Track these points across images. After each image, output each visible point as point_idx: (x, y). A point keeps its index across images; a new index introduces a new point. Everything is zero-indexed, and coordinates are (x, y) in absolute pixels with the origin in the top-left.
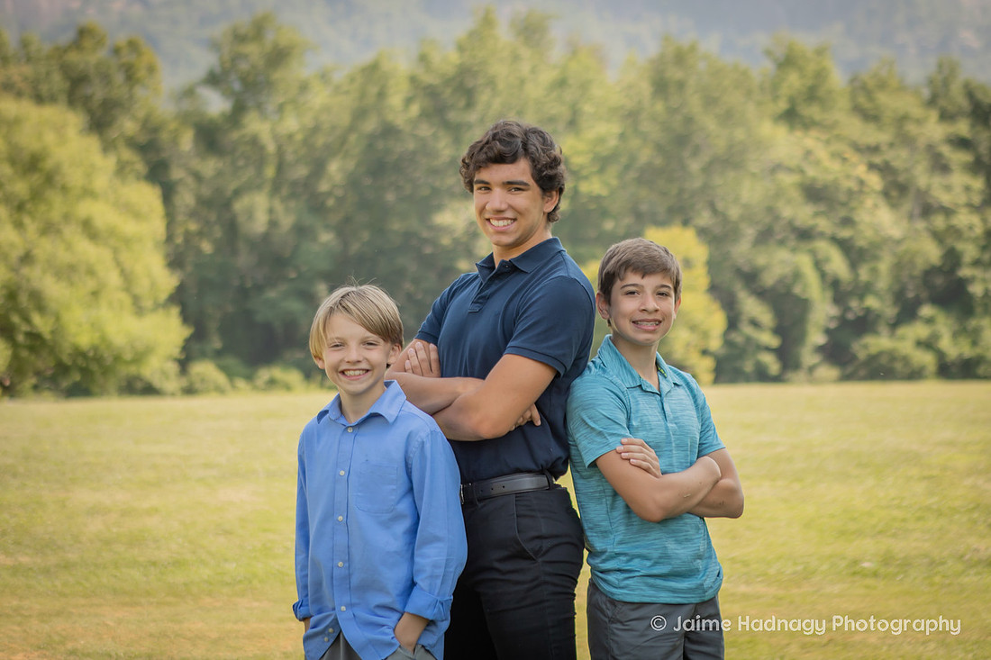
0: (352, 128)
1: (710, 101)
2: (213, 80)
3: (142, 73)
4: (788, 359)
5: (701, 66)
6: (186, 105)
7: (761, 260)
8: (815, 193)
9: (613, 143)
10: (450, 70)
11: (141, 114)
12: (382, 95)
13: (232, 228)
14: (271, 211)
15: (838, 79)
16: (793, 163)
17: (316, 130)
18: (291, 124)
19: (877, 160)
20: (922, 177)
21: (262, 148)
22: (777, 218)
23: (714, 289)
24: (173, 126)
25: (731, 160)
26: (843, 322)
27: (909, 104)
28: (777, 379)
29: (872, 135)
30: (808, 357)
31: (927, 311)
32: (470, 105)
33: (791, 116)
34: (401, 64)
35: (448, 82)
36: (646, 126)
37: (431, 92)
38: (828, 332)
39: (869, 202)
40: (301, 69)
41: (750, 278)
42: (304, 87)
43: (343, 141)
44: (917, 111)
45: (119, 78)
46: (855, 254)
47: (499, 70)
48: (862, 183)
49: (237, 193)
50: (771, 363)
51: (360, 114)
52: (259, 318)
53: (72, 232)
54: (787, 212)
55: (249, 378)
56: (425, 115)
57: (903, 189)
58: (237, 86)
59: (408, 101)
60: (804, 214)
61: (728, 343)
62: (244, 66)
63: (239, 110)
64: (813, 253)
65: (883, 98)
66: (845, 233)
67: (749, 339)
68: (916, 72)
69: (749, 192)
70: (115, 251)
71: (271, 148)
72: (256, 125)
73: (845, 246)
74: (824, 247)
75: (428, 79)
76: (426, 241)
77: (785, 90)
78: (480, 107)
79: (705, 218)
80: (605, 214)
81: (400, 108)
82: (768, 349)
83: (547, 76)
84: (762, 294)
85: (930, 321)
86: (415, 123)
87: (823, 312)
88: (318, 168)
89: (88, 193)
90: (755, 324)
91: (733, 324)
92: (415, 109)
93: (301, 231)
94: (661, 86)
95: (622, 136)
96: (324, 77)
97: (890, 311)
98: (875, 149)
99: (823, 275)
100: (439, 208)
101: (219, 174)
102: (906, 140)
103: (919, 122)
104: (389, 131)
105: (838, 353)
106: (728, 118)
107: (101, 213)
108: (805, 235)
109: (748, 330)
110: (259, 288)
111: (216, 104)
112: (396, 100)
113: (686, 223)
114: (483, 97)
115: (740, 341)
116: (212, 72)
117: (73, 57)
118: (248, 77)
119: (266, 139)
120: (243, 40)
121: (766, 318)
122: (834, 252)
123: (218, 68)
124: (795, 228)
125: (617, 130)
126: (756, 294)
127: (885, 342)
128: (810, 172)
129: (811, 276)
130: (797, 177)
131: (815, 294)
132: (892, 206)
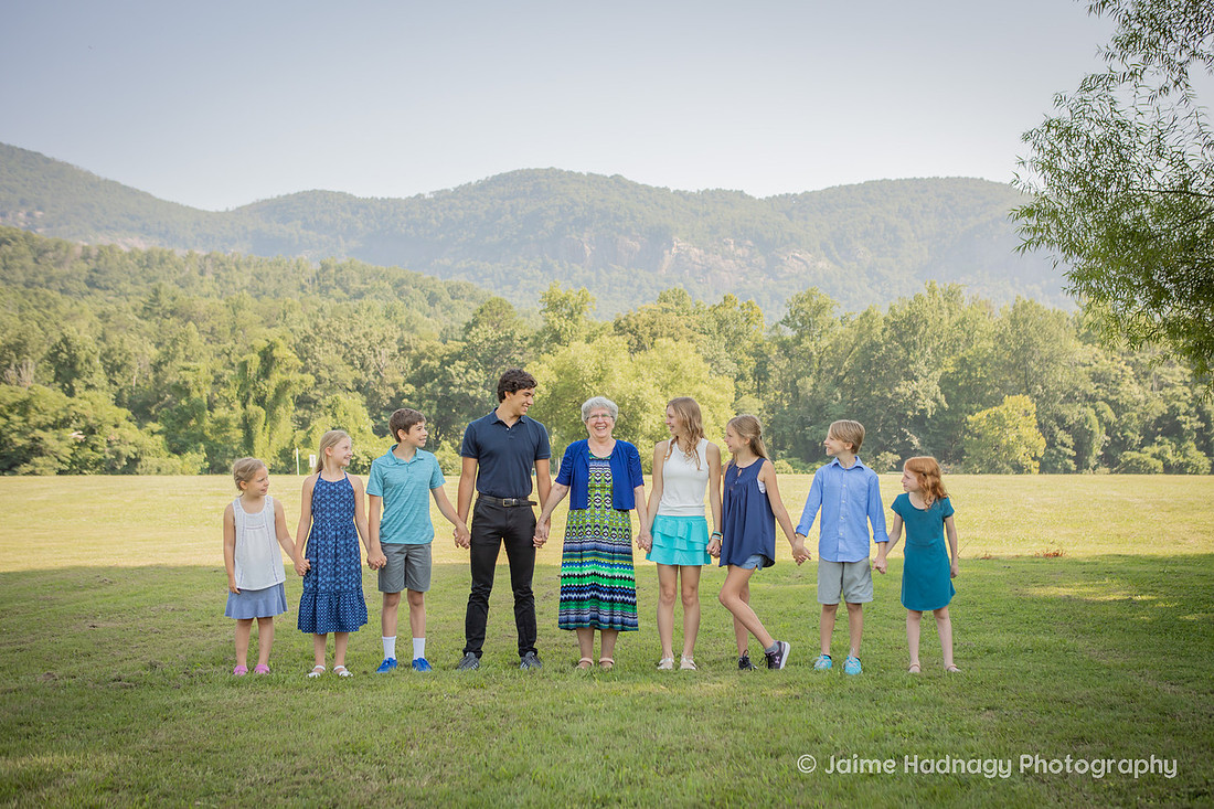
0: (856, 344)
1: (1040, 329)
2: (786, 322)
3: (753, 318)
4: (1081, 464)
5: (1036, 310)
6: (775, 334)
7: (1067, 412)
8: (1097, 378)
9: (990, 350)
10: (905, 315)
11: (753, 338)
12: (870, 328)
13: (796, 394)
14: (814, 385)
16: (1086, 361)
17: (837, 345)
18: (825, 343)
20: (1159, 369)
21: (811, 355)
22: (1077, 389)
23: (1041, 426)
24: (768, 343)
25: (1050, 359)
26: (1113, 444)
28: (1077, 472)
30: (1092, 462)
31: (1159, 438)
32: (915, 333)
33: (1086, 337)
34: (883, 312)
35: (903, 321)
36: (1007, 342)
37: (895, 326)
38: (1104, 448)
39: (1127, 381)
41: (1061, 420)
42: (832, 324)
43: (852, 349)
45: (742, 320)
46: (1118, 408)
47: (928, 314)
48: (1123, 371)
49: (798, 377)
50: (1074, 467)
51: (860, 337)
52: (808, 438)
54: (1081, 387)
55: (804, 468)
56: (892, 337)
57: (1146, 375)
58: (799, 324)
59: (885, 330)
60: (1091, 388)
61: (1048, 454)
62: (802, 314)
63: (802, 336)
64: (1094, 407)
66: (1114, 398)
67: (1059, 452)
69: (1061, 376)
71: (815, 354)
72: (806, 343)
73: (1115, 406)
74: (1100, 404)
75: (892, 319)
76: (891, 401)
78: (920, 333)
79: (1038, 390)
80: (983, 387)
81: (878, 334)
82: (1069, 457)
83: (955, 319)
84: (1068, 429)
85: (1161, 444)
87: (1101, 438)
88: (838, 363)
90: (1064, 445)
91: (1051, 444)
92: (887, 334)
93: (829, 393)
94: (1014, 322)
95: (995, 349)
96: (844, 320)
97: (1138, 439)
98: (1132, 355)
99: (1101, 420)
100: (899, 385)
101: (789, 366)
104: (875, 346)
105: (1110, 460)
106: (1051, 338)
108: (1092, 399)
109: (1059, 447)
111: (789, 334)
112: (878, 331)
113: (1028, 391)
114: (922, 328)
115: (1055, 453)
116: (786, 316)
117: (720, 311)
118: (805, 319)
119: (812, 349)
120: (802, 301)
121: (1069, 441)
122: (1107, 407)
123: (789, 316)
124: (1087, 395)
125: (992, 344)
126: (1064, 429)
127: (1135, 455)
128: (1095, 365)
129: (1094, 420)
130: (1088, 368)
131: (1096, 429)
132: (1140, 383)
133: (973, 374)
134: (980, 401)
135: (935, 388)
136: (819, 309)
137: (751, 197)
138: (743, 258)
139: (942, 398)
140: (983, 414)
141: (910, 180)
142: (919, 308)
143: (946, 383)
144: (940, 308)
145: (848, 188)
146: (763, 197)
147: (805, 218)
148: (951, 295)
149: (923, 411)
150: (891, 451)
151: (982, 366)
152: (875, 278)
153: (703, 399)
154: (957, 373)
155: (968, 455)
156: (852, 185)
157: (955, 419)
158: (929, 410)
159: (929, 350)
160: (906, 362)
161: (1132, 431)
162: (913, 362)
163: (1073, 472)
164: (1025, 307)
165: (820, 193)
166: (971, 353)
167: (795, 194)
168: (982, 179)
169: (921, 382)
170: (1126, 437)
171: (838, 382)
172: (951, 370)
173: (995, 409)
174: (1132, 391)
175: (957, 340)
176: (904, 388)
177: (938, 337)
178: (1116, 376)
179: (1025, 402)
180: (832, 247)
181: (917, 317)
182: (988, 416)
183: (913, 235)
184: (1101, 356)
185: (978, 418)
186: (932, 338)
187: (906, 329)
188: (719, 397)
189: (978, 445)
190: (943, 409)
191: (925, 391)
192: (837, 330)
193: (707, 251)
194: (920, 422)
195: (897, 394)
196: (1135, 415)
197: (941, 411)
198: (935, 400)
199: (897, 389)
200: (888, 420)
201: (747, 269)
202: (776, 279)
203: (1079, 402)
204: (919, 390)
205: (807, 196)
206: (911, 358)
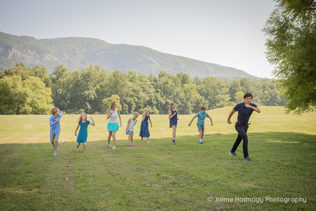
0: (73, 80)
1: (121, 78)
2: (54, 73)
3: (45, 72)
4: (130, 112)
5: (120, 73)
6: (51, 76)
7: (127, 99)
8: (134, 91)
9: (108, 83)
10: (86, 73)
11: (45, 77)
12: (77, 76)
13: (57, 93)
14: (62, 91)
15: (137, 76)
16: (131, 87)
17: (68, 80)
18: (65, 79)
19: (142, 86)
20: (148, 89)
23: (120, 102)
24: (49, 79)
25: (123, 86)
26: (137, 107)
27: (146, 79)
29: (141, 83)
30: (132, 112)
31: (148, 106)
32: (89, 78)
33: (131, 81)
34: (80, 72)
35: (86, 75)
36: (112, 81)
37: (84, 76)
38: (135, 108)
39: (141, 92)
40: (67, 72)
41: (125, 101)
42: (67, 75)
43: (72, 82)
44: (147, 80)
45: (42, 72)
47: (93, 73)
48: (140, 89)
49: (57, 89)
50: (128, 113)
51: (75, 78)
52: (60, 105)
53: (40, 93)
54: (130, 93)
56: (83, 79)
57: (145, 90)
58: (58, 74)
59: (81, 77)
60: (132, 93)
61: (122, 110)
62: (59, 71)
63: (58, 77)
64: (133, 98)
65: (143, 78)
66: (138, 96)
67: (125, 109)
68: (147, 75)
69: (126, 90)
70: (45, 96)
71: (62, 82)
72: (60, 79)
73: (138, 98)
74: (135, 98)
75: (83, 74)
76: (83, 95)
77: (130, 77)
78: (90, 78)
79: (120, 93)
80: (106, 92)
81: (79, 78)
82: (127, 110)
83: (99, 74)
84: (127, 103)
85: (148, 107)
86: (82, 80)
87: (134, 106)
88: (69, 85)
89: (42, 88)
90: (126, 107)
91: (123, 107)
92: (82, 78)
93: (66, 93)
94: (114, 76)
95: (109, 82)
96: (69, 73)
97: (143, 106)
98: (142, 85)
99: (134, 101)
100: (85, 91)
101: (55, 86)
102: (146, 84)
103: (147, 82)
104: (78, 81)
106: (123, 80)
107: (43, 91)
108: (132, 96)
109: (125, 108)
110: (60, 101)
111: (55, 76)
112: (79, 77)
113: (117, 94)
114: (91, 77)
115: (124, 109)
116: (54, 72)
117: (35, 69)
118: (59, 73)
119: (61, 81)
120: (59, 68)
121: (127, 107)
122: (136, 98)
123: (55, 72)
124: (131, 95)
125: (108, 81)
126: (126, 103)
127: (142, 110)
128: (133, 88)
129: (133, 101)
130: (131, 88)
131: (133, 103)
132: (143, 92)
133: (104, 89)
134: (105, 96)
135: (94, 92)
136: (63, 71)
137: (35, 39)
138: (33, 56)
139: (96, 95)
140: (107, 99)
141: (79, 38)
142: (90, 71)
143: (97, 91)
144: (95, 71)
145: (63, 38)
146: (39, 39)
147: (51, 46)
148: (97, 68)
149: (91, 98)
150: (83, 109)
151: (106, 87)
152: (70, 63)
153: (43, 94)
154: (100, 88)
155: (102, 110)
156: (64, 38)
157: (99, 100)
158: (93, 98)
159: (93, 82)
160: (87, 85)
161: (142, 104)
162: (89, 85)
163: (128, 114)
164: (117, 72)
165: (55, 39)
166: (103, 84)
167: (48, 39)
168: (98, 39)
169: (91, 90)
170: (140, 106)
171: (68, 91)
172: (98, 88)
173: (109, 98)
174: (142, 94)
175: (100, 80)
176: (86, 92)
177: (95, 79)
178: (138, 91)
179: (117, 96)
180: (58, 54)
181: (90, 74)
182: (108, 100)
183: (80, 52)
184: (135, 85)
185: (105, 100)
186: (93, 79)
187: (87, 77)
188: (47, 93)
189: (105, 107)
190: (96, 98)
191: (92, 93)
192: (68, 76)
193: (22, 53)
194: (90, 101)
195: (84, 94)
196: (142, 100)
197: (95, 98)
198: (94, 95)
199: (84, 92)
200: (82, 100)
201: (34, 59)
202: (42, 62)
203: (129, 97)
204: (90, 93)
205: (51, 40)
206: (88, 84)
